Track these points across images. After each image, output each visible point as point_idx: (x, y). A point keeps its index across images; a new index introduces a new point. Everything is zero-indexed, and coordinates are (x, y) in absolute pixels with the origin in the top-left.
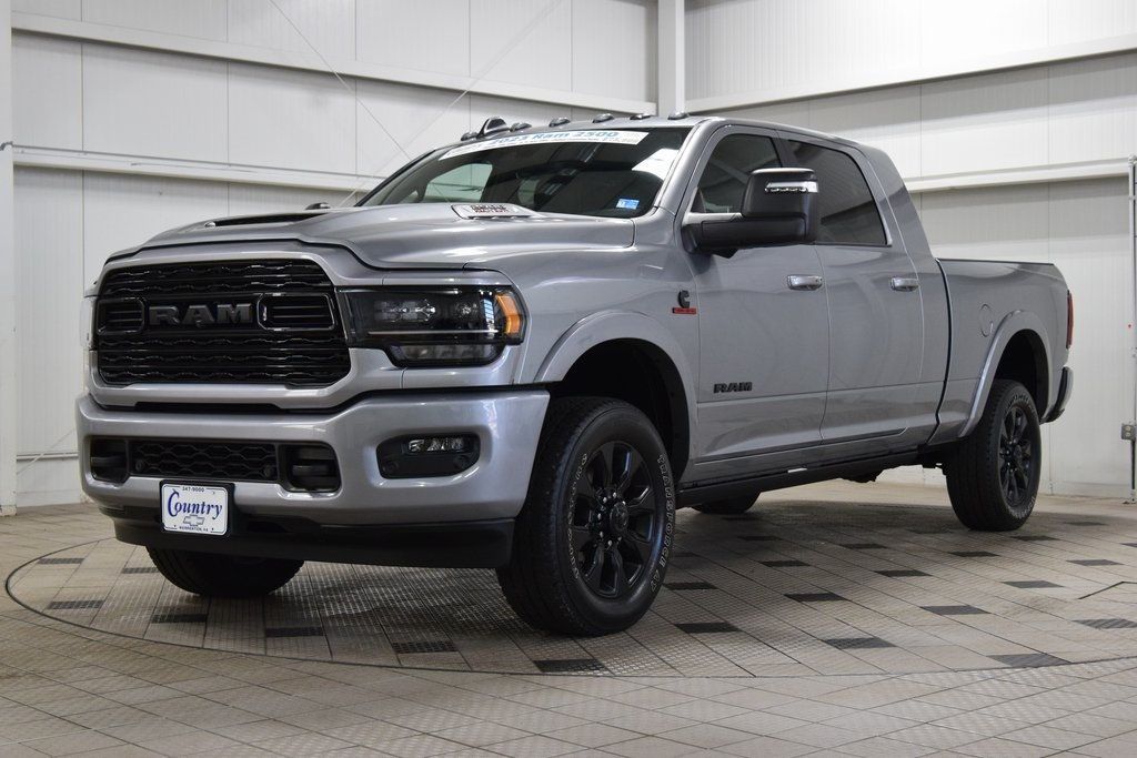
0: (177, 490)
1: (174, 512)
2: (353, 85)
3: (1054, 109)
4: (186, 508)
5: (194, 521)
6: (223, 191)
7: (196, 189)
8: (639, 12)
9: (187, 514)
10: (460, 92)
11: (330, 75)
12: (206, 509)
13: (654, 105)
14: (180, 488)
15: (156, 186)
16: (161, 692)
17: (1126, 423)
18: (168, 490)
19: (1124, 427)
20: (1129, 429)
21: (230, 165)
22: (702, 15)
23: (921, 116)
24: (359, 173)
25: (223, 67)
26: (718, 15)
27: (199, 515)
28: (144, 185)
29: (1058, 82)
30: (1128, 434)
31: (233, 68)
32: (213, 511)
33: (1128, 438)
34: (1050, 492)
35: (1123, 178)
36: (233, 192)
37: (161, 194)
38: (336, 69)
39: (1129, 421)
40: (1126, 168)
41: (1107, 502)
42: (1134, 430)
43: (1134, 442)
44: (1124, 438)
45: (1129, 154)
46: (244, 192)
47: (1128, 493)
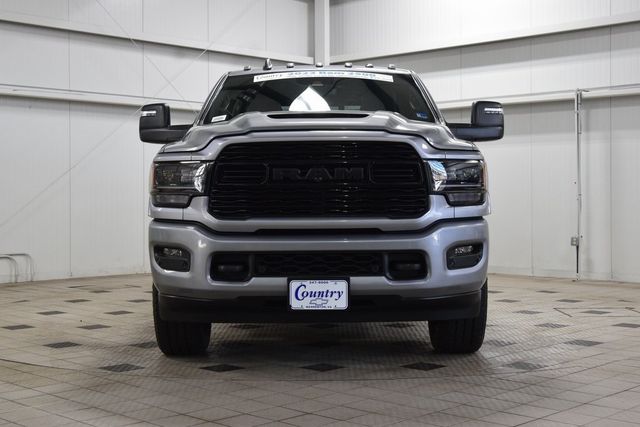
0: (304, 283)
1: (300, 297)
2: (142, 46)
3: (533, 62)
4: (312, 294)
5: (319, 302)
6: (67, 106)
7: (50, 105)
8: (304, 6)
9: (313, 298)
10: (203, 50)
11: (128, 40)
12: (329, 294)
13: (312, 59)
14: (306, 283)
15: (27, 103)
16: (29, 393)
18: (294, 285)
19: (572, 239)
20: (575, 240)
21: (71, 91)
22: (339, 8)
23: (461, 66)
24: (145, 96)
25: (66, 35)
26: (348, 8)
27: (324, 298)
29: (537, 47)
30: (575, 243)
31: (72, 36)
32: (336, 296)
33: (574, 245)
34: (532, 275)
35: (571, 101)
36: (73, 106)
38: (131, 38)
39: (575, 235)
40: (573, 96)
41: (563, 280)
42: (578, 240)
43: (578, 247)
44: (572, 244)
45: (575, 88)
46: (79, 107)
47: (574, 276)
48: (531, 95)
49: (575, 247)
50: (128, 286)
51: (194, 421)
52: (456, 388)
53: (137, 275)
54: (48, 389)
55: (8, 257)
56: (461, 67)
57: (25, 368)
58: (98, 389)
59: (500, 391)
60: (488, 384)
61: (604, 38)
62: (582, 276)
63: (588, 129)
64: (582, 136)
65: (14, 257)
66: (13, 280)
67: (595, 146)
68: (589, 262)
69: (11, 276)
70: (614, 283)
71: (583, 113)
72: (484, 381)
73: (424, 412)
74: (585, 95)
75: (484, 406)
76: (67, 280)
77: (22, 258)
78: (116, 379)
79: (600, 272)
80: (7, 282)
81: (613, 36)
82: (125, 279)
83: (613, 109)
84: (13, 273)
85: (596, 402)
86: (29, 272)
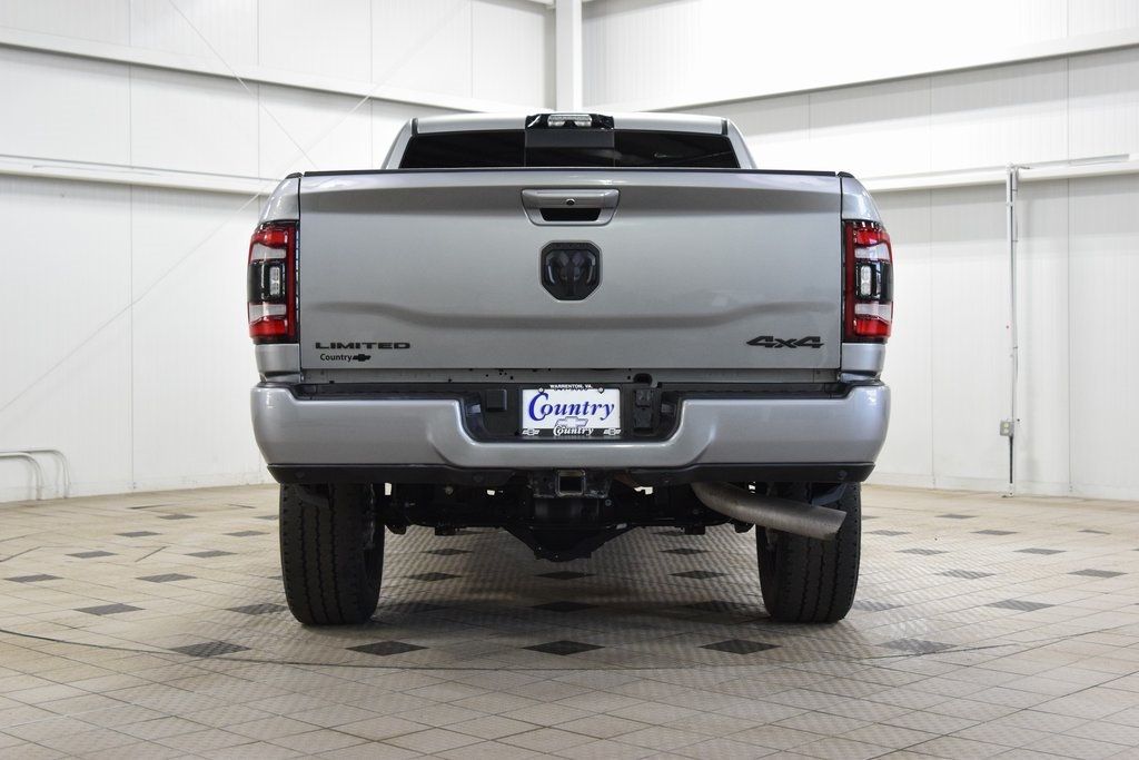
2: (256, 90)
3: (934, 118)
6: (126, 193)
7: (98, 191)
10: (362, 97)
11: (233, 79)
15: (57, 188)
16: (62, 691)
17: (1004, 419)
19: (1002, 424)
20: (1007, 426)
21: (133, 167)
22: (599, 23)
23: (810, 124)
24: (261, 176)
25: (125, 70)
28: (47, 187)
29: (941, 92)
30: (1006, 431)
31: (135, 71)
33: (1006, 435)
34: (932, 487)
35: (1001, 185)
36: (136, 194)
37: (63, 196)
38: (238, 74)
39: (1007, 417)
40: (1003, 176)
41: (986, 496)
42: (1011, 426)
43: (1011, 439)
44: (1002, 434)
45: (1006, 163)
46: (147, 195)
47: (1005, 487)
48: (932, 174)
49: (1008, 438)
50: (232, 507)
51: (347, 740)
52: (800, 683)
53: (249, 487)
54: (91, 685)
55: (24, 456)
56: (809, 126)
57: (55, 648)
58: (181, 684)
59: (878, 688)
60: (857, 676)
61: (1056, 77)
62: (1020, 488)
63: (1029, 234)
64: (1020, 245)
65: (33, 456)
66: (34, 497)
67: (1041, 262)
68: (1031, 464)
69: (30, 488)
70: (1074, 500)
71: (1020, 205)
72: (850, 671)
73: (746, 724)
74: (1024, 175)
75: (849, 714)
76: (128, 495)
77: (48, 457)
78: (211, 668)
79: (1050, 480)
80: (24, 498)
81: (1072, 73)
82: (228, 494)
83: (1072, 199)
84: (34, 484)
85: (1043, 707)
86: (61, 482)
